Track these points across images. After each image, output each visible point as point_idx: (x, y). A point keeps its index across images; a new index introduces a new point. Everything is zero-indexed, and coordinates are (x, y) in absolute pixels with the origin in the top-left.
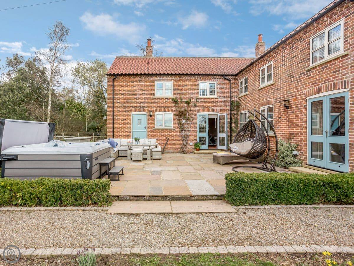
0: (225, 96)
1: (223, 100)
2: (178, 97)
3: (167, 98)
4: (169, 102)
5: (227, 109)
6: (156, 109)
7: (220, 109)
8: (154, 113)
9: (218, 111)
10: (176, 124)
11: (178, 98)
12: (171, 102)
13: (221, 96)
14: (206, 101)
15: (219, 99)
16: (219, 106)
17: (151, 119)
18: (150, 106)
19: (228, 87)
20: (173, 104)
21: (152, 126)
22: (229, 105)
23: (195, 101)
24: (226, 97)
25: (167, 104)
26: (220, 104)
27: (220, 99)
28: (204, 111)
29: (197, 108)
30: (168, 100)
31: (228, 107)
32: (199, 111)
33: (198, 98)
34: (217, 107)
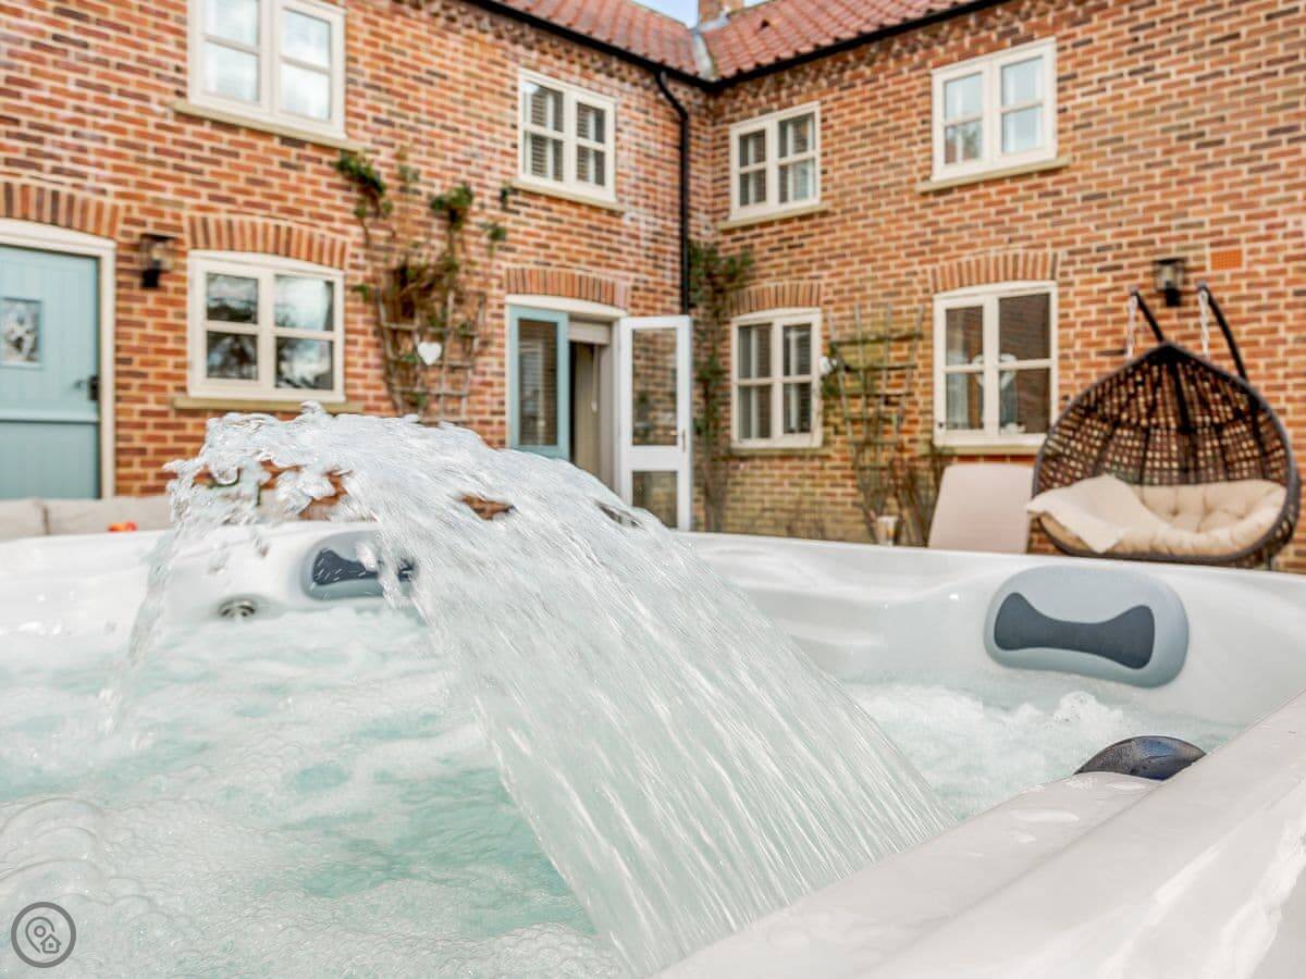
0: (655, 208)
1: (647, 231)
2: (385, 155)
3: (300, 143)
4: (312, 182)
5: (665, 293)
6: (205, 223)
7: (635, 289)
8: (184, 254)
9: (620, 298)
10: (366, 366)
11: (381, 164)
12: (330, 185)
13: (636, 204)
14: (560, 221)
15: (625, 221)
16: (628, 269)
17: (149, 313)
18: (141, 185)
19: (671, 154)
20: (342, 201)
21: (166, 376)
22: (673, 270)
23: (494, 207)
24: (659, 213)
25: (296, 189)
26: (631, 254)
27: (632, 219)
28: (546, 289)
29: (505, 259)
30: (309, 159)
31: (670, 277)
32: (520, 283)
33: (515, 191)
34: (615, 267)
